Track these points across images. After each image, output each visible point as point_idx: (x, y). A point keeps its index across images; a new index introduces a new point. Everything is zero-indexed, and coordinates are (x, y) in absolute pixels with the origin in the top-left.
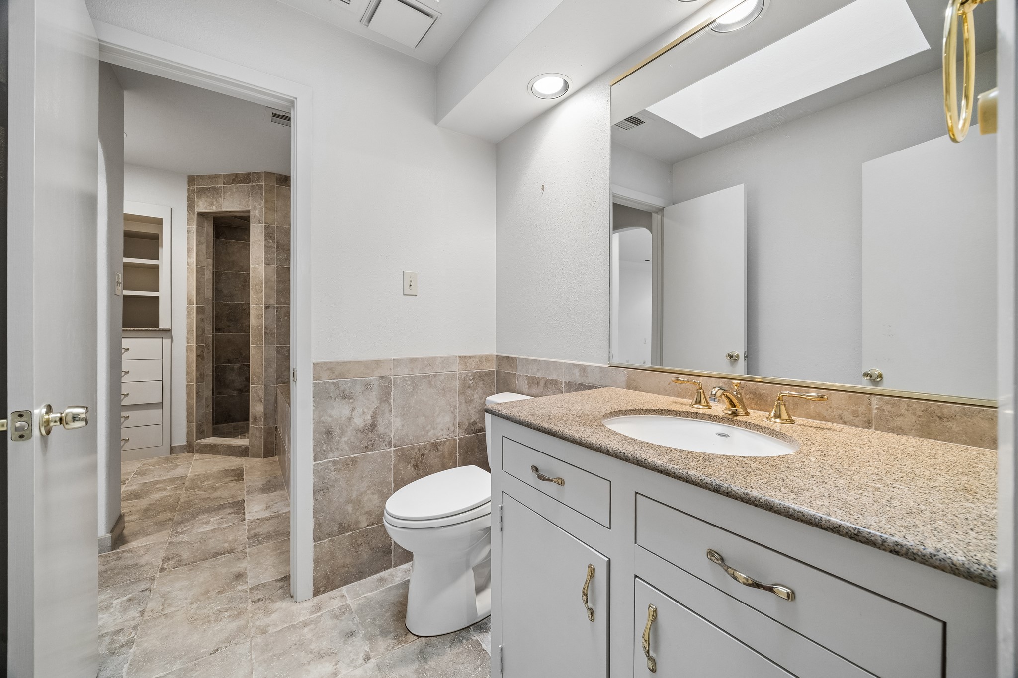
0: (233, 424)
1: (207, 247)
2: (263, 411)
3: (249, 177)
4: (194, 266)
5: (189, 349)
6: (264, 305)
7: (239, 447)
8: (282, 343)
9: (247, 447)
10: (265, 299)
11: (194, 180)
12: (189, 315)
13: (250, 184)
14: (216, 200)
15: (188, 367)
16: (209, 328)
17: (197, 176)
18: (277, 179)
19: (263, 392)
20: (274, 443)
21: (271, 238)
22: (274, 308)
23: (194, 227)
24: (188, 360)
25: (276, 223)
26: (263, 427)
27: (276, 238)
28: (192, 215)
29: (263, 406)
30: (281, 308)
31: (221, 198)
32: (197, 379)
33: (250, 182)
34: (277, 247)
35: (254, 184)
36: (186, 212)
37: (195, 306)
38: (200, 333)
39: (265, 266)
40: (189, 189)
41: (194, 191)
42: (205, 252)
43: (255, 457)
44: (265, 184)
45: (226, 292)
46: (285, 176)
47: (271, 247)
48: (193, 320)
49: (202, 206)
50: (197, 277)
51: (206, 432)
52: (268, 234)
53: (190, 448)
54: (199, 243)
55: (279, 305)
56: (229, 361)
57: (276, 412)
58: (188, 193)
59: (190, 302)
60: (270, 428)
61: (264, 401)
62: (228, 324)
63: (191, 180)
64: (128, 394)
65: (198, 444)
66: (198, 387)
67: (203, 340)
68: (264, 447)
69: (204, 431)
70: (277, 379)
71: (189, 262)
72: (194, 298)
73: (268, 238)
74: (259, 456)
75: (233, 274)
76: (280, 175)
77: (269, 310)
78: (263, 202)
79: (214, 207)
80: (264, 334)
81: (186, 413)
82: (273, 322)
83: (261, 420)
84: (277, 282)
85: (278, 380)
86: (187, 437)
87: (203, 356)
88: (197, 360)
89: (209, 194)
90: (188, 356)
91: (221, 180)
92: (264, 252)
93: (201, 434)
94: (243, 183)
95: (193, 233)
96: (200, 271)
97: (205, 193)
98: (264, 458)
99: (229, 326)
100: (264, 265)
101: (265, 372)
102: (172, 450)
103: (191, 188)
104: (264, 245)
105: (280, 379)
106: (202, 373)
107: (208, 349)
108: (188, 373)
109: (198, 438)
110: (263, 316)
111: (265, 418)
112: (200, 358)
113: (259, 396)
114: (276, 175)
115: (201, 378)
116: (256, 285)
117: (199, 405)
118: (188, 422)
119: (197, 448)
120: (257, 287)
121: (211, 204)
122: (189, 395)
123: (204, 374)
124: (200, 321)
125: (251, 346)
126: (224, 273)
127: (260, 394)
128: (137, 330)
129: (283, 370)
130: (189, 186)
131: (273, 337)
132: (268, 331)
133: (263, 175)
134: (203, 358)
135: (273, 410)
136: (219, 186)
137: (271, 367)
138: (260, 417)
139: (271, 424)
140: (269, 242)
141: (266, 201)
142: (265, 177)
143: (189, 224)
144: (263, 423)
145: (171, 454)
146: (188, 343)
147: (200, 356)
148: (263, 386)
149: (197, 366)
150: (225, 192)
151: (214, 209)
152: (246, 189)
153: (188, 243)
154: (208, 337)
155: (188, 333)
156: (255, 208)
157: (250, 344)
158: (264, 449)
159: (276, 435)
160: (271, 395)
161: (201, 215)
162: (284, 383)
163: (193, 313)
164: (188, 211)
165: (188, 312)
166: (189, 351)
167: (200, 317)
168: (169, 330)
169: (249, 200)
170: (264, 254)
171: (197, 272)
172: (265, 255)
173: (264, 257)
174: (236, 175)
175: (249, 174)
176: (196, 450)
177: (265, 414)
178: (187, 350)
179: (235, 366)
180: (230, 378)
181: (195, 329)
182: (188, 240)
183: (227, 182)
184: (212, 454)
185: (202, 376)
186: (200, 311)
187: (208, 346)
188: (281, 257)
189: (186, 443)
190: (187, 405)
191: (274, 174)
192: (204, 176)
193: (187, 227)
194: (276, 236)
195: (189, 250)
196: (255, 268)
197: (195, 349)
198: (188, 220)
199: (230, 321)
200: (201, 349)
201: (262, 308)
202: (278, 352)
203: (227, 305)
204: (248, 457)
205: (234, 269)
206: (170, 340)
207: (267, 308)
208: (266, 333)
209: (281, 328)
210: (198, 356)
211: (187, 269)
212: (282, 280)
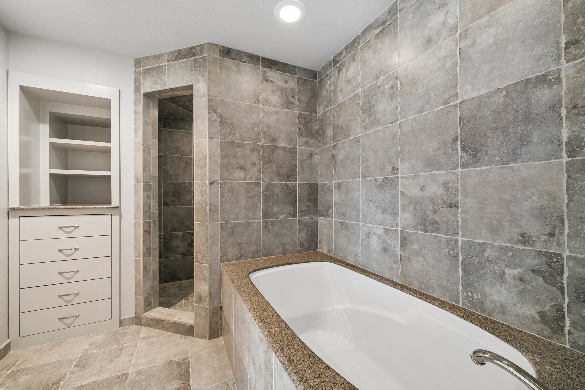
0: (178, 282)
1: (153, 127)
2: (208, 291)
3: (192, 51)
4: (141, 145)
5: (136, 224)
6: (208, 181)
7: (184, 325)
8: (227, 219)
9: (192, 327)
10: (209, 174)
11: (140, 62)
12: (136, 192)
13: (193, 58)
14: (160, 79)
15: (135, 242)
16: (155, 205)
17: (143, 58)
18: (220, 51)
19: (208, 271)
20: (219, 323)
21: (214, 111)
22: (218, 184)
23: (141, 108)
24: (136, 235)
25: (219, 95)
26: (208, 307)
27: (219, 111)
28: (138, 96)
29: (207, 286)
30: (225, 183)
31: (165, 76)
32: (144, 254)
33: (193, 56)
34: (221, 121)
35: (197, 57)
36: (133, 94)
37: (142, 183)
38: (147, 210)
39: (209, 141)
40: (135, 71)
41: (140, 72)
42: (150, 132)
43: (199, 338)
44: (209, 56)
45: (171, 172)
46: (228, 48)
47: (215, 121)
48: (140, 197)
49: (148, 86)
50: (144, 156)
51: (154, 303)
52: (212, 107)
53: (137, 320)
54: (145, 123)
55: (223, 180)
56: (174, 230)
57: (221, 291)
58: (135, 75)
59: (137, 180)
60: (215, 308)
61: (209, 280)
62: (173, 199)
63: (138, 62)
64: (78, 271)
65: (145, 317)
66: (145, 262)
67: (149, 216)
68: (209, 328)
69: (151, 303)
70: (221, 257)
71: (136, 141)
72: (141, 176)
73: (211, 111)
74: (204, 337)
75: (177, 157)
76: (223, 47)
77: (213, 185)
78: (207, 74)
79: (159, 86)
80: (208, 211)
81: (135, 286)
82: (217, 198)
83: (206, 300)
84: (221, 156)
85: (223, 258)
86: (135, 309)
87: (150, 232)
88: (144, 236)
89: (154, 74)
90: (136, 232)
91: (165, 58)
92: (207, 126)
93: (148, 306)
94: (186, 58)
95: (140, 113)
96: (146, 149)
97: (150, 73)
98: (209, 339)
99: (174, 201)
100: (208, 139)
101: (209, 250)
102: (121, 323)
103: (138, 70)
104: (207, 119)
105: (225, 257)
106: (149, 248)
107: (155, 224)
108: (136, 248)
109: (146, 311)
110: (208, 192)
111: (210, 298)
112: (147, 233)
113: (203, 275)
114: (219, 46)
115: (148, 252)
116: (199, 161)
117: (146, 279)
118: (136, 295)
119: (144, 321)
120: (201, 163)
121: (156, 83)
122: (137, 269)
123: (151, 248)
124: (146, 198)
125: (195, 222)
126: (170, 157)
127: (205, 272)
128: (86, 208)
129: (227, 247)
130: (136, 68)
131: (218, 213)
132: (213, 208)
133: (206, 46)
134: (150, 234)
135: (217, 289)
136: (163, 65)
137: (216, 245)
138: (205, 297)
139: (216, 304)
140: (212, 115)
141: (210, 73)
142: (209, 48)
143: (136, 105)
144: (208, 303)
145: (120, 326)
146: (135, 219)
147: (147, 232)
148: (208, 265)
149: (144, 241)
150: (168, 70)
151: (158, 88)
152: (189, 64)
153: (135, 124)
154: (154, 213)
155: (135, 210)
156: (198, 81)
157: (195, 221)
158: (209, 330)
159: (221, 315)
160: (216, 273)
161: (147, 95)
162: (229, 261)
163: (140, 190)
164: (135, 93)
165: (135, 189)
166: (137, 227)
167: (146, 194)
168: (118, 207)
169: (192, 74)
170: (207, 128)
171: (144, 150)
172: (209, 129)
173: (207, 130)
174: (180, 52)
175: (192, 48)
176: (143, 323)
177: (210, 294)
178: (135, 226)
179: (179, 234)
180: (175, 244)
181: (141, 205)
182: (135, 120)
183: (171, 59)
184: (158, 329)
185: (149, 250)
186: (147, 187)
187: (154, 221)
188: (224, 131)
189: (134, 315)
190: (135, 279)
191: (217, 45)
192: (148, 57)
193: (134, 107)
194: (219, 110)
195: (136, 130)
196: (198, 143)
197: (142, 225)
198: (135, 102)
199: (174, 196)
200: (148, 225)
201: (206, 184)
202: (222, 229)
203: (172, 183)
204: (193, 336)
205: (178, 154)
206: (119, 217)
207: (211, 183)
208: (210, 210)
209: (225, 204)
210: (145, 231)
211: (134, 148)
212: (226, 154)
